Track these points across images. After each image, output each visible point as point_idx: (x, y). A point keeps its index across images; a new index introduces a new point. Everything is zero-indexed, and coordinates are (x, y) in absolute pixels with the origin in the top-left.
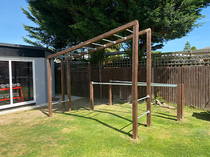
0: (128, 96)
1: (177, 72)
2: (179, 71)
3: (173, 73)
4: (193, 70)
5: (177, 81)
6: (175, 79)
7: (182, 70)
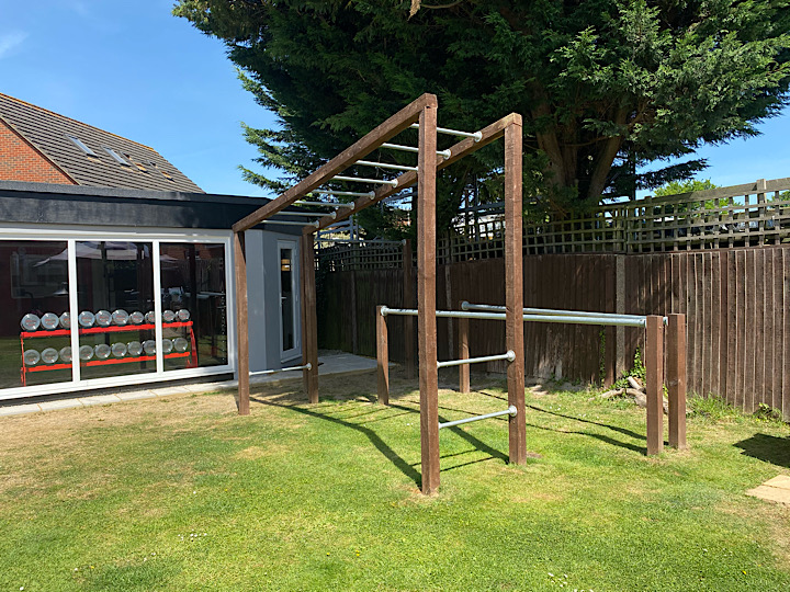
0: (536, 361)
1: (707, 270)
2: (716, 264)
3: (691, 275)
4: (769, 261)
5: (708, 306)
6: (700, 297)
7: (725, 263)
